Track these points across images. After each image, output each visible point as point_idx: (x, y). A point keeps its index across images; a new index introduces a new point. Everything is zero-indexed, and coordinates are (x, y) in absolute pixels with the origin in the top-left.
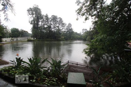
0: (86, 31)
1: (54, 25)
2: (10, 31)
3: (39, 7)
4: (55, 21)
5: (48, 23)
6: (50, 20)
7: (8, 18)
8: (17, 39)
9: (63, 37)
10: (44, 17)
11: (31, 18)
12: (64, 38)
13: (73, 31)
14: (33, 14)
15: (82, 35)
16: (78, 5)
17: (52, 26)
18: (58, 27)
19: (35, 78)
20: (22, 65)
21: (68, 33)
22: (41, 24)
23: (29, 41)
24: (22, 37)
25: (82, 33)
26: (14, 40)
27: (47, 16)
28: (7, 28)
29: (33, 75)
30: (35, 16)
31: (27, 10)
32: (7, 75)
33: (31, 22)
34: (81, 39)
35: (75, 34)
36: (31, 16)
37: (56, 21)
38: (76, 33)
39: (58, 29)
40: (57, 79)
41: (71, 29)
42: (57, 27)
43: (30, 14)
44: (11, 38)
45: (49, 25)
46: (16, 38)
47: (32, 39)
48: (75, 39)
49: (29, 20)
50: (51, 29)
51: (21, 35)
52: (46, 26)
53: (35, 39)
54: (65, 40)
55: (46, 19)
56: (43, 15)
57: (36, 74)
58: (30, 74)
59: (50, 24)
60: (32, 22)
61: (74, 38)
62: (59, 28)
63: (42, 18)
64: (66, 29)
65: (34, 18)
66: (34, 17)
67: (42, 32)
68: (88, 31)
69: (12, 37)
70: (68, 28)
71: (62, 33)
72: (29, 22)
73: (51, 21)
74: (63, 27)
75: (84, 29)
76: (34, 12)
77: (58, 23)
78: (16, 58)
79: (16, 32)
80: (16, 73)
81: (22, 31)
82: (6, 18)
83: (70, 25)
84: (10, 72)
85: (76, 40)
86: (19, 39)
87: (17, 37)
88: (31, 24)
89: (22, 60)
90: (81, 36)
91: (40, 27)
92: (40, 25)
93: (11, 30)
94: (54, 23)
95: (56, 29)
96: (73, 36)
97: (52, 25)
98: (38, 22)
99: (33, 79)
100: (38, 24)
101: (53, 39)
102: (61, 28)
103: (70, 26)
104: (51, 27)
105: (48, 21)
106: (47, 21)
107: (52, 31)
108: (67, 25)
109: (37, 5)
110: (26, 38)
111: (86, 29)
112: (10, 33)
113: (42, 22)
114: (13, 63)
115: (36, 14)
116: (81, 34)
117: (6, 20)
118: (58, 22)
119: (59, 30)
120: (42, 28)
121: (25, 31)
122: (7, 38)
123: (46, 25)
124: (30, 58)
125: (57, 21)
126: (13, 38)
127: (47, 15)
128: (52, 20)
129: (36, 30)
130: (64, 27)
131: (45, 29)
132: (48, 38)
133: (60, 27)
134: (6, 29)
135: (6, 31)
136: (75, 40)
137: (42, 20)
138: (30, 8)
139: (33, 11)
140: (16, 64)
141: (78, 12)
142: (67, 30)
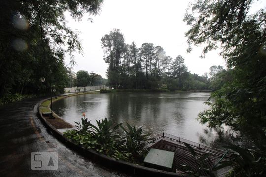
0: (220, 70)
1: (146, 61)
2: (75, 76)
3: (120, 32)
4: (148, 54)
5: (136, 59)
6: (140, 52)
7: (74, 61)
8: (85, 89)
9: (165, 85)
10: (128, 49)
11: (107, 51)
12: (166, 87)
13: (188, 71)
14: (110, 45)
15: (209, 79)
16: (189, 23)
17: (143, 65)
18: (155, 65)
19: (102, 148)
20: (88, 130)
21: (176, 76)
22: (124, 61)
23: (103, 92)
24: (92, 85)
25: (210, 77)
26: (81, 91)
27: (133, 46)
28: (72, 71)
29: (100, 144)
30: (114, 49)
31: (102, 40)
32: (70, 140)
33: (106, 59)
34: (208, 89)
35: (193, 79)
36: (108, 48)
37: (150, 53)
38: (195, 76)
39: (156, 68)
40: (131, 154)
41: (183, 68)
42: (152, 66)
43: (105, 46)
44: (76, 87)
45: (137, 62)
46: (83, 87)
47: (108, 89)
48: (192, 89)
49: (104, 56)
50: (141, 69)
51: (91, 82)
52: (131, 65)
53: (113, 88)
54: (168, 92)
55: (131, 51)
56: (128, 44)
57: (105, 144)
58: (97, 142)
59: (139, 61)
60: (108, 60)
61: (190, 87)
62: (157, 66)
63: (125, 50)
64: (172, 69)
65: (111, 52)
66: (112, 50)
67: (124, 75)
68: (224, 71)
69: (78, 86)
70: (175, 66)
71: (163, 77)
72: (104, 59)
73: (141, 55)
74: (164, 65)
75: (213, 66)
76: (112, 42)
77: (155, 57)
78: (82, 119)
79: (84, 78)
80: (81, 139)
81: (93, 75)
82: (72, 61)
83: (180, 59)
84: (75, 138)
85: (195, 92)
86: (88, 88)
87: (85, 86)
88: (107, 62)
89: (89, 123)
90: (209, 82)
91: (121, 67)
92: (122, 63)
93: (77, 74)
94: (146, 58)
95: (151, 69)
96: (188, 81)
97: (143, 61)
98: (118, 57)
99: (100, 149)
100: (118, 61)
101: (144, 89)
102: (161, 68)
103: (180, 62)
104: (141, 67)
105: (135, 55)
106: (133, 56)
107: (144, 73)
108: (173, 60)
109: (118, 29)
110: (99, 87)
111: (219, 67)
112: (75, 79)
113: (125, 58)
114: (78, 125)
115: (115, 44)
116: (207, 77)
117: (72, 63)
118: (155, 55)
119: (157, 71)
120: (124, 69)
121: (97, 75)
122: (71, 87)
123: (132, 62)
124: (99, 121)
125: (153, 54)
126: (79, 88)
127: (133, 43)
128: (143, 52)
129: (114, 72)
130: (167, 63)
131: (129, 69)
132: (134, 87)
133: (160, 64)
134: (70, 72)
135: (70, 75)
136: (193, 92)
137: (125, 53)
138: (106, 36)
139: (111, 40)
140: (82, 127)
141: (190, 35)
142: (173, 71)
